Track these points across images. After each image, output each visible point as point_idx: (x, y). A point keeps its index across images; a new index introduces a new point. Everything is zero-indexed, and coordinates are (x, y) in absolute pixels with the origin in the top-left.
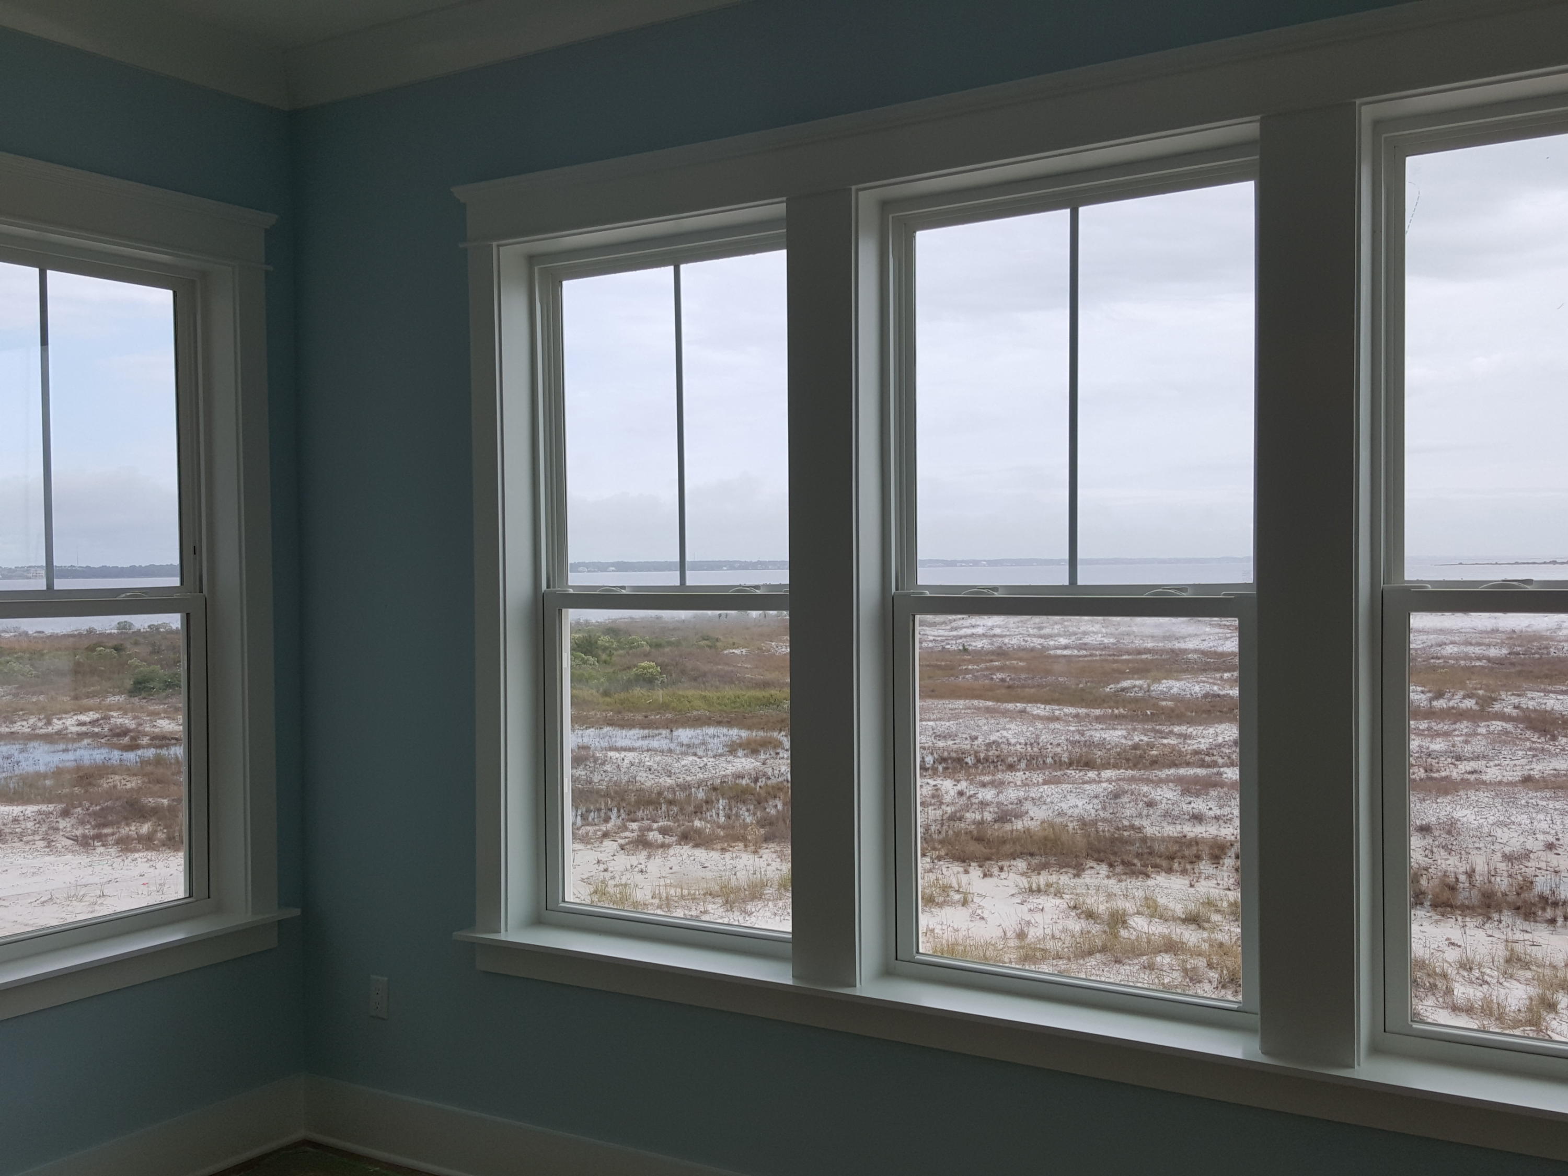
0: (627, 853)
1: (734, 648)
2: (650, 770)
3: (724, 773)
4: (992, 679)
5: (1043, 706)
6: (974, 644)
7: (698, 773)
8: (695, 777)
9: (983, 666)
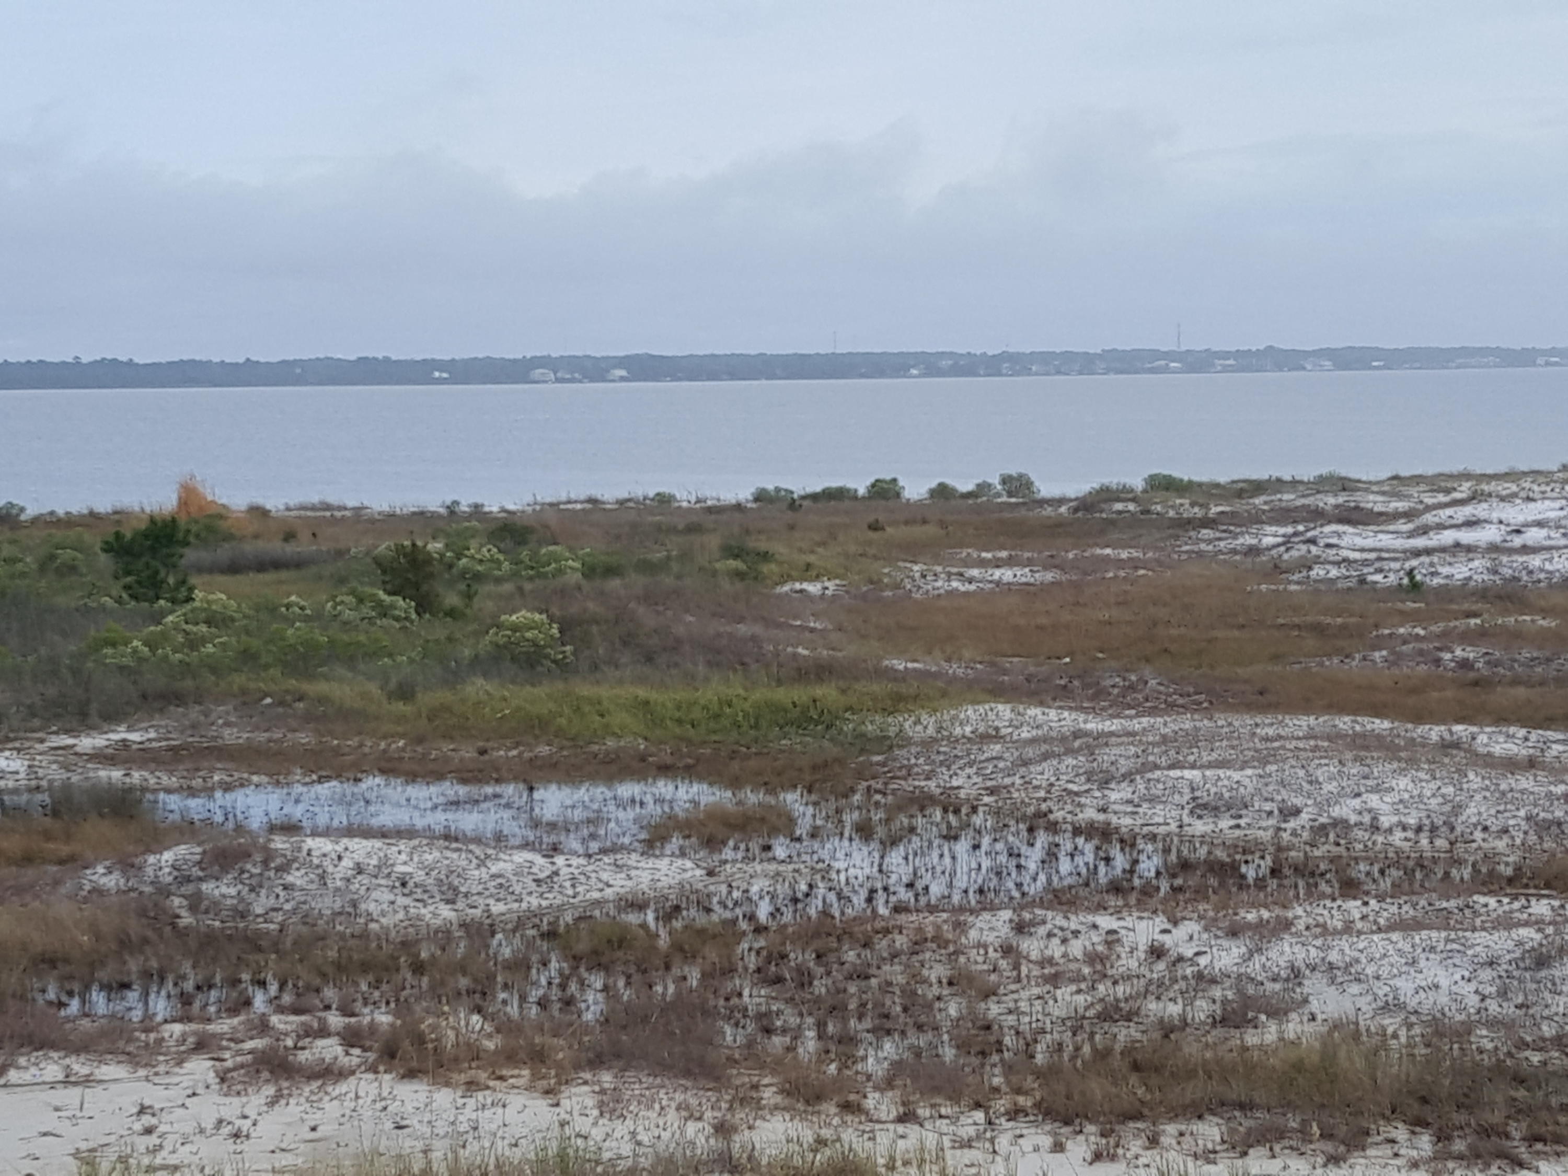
0: (225, 1089)
1: (806, 580)
2: (404, 885)
3: (596, 895)
4: (1438, 662)
5: (1522, 732)
6: (1445, 570)
7: (530, 893)
8: (516, 905)
9: (1436, 628)
